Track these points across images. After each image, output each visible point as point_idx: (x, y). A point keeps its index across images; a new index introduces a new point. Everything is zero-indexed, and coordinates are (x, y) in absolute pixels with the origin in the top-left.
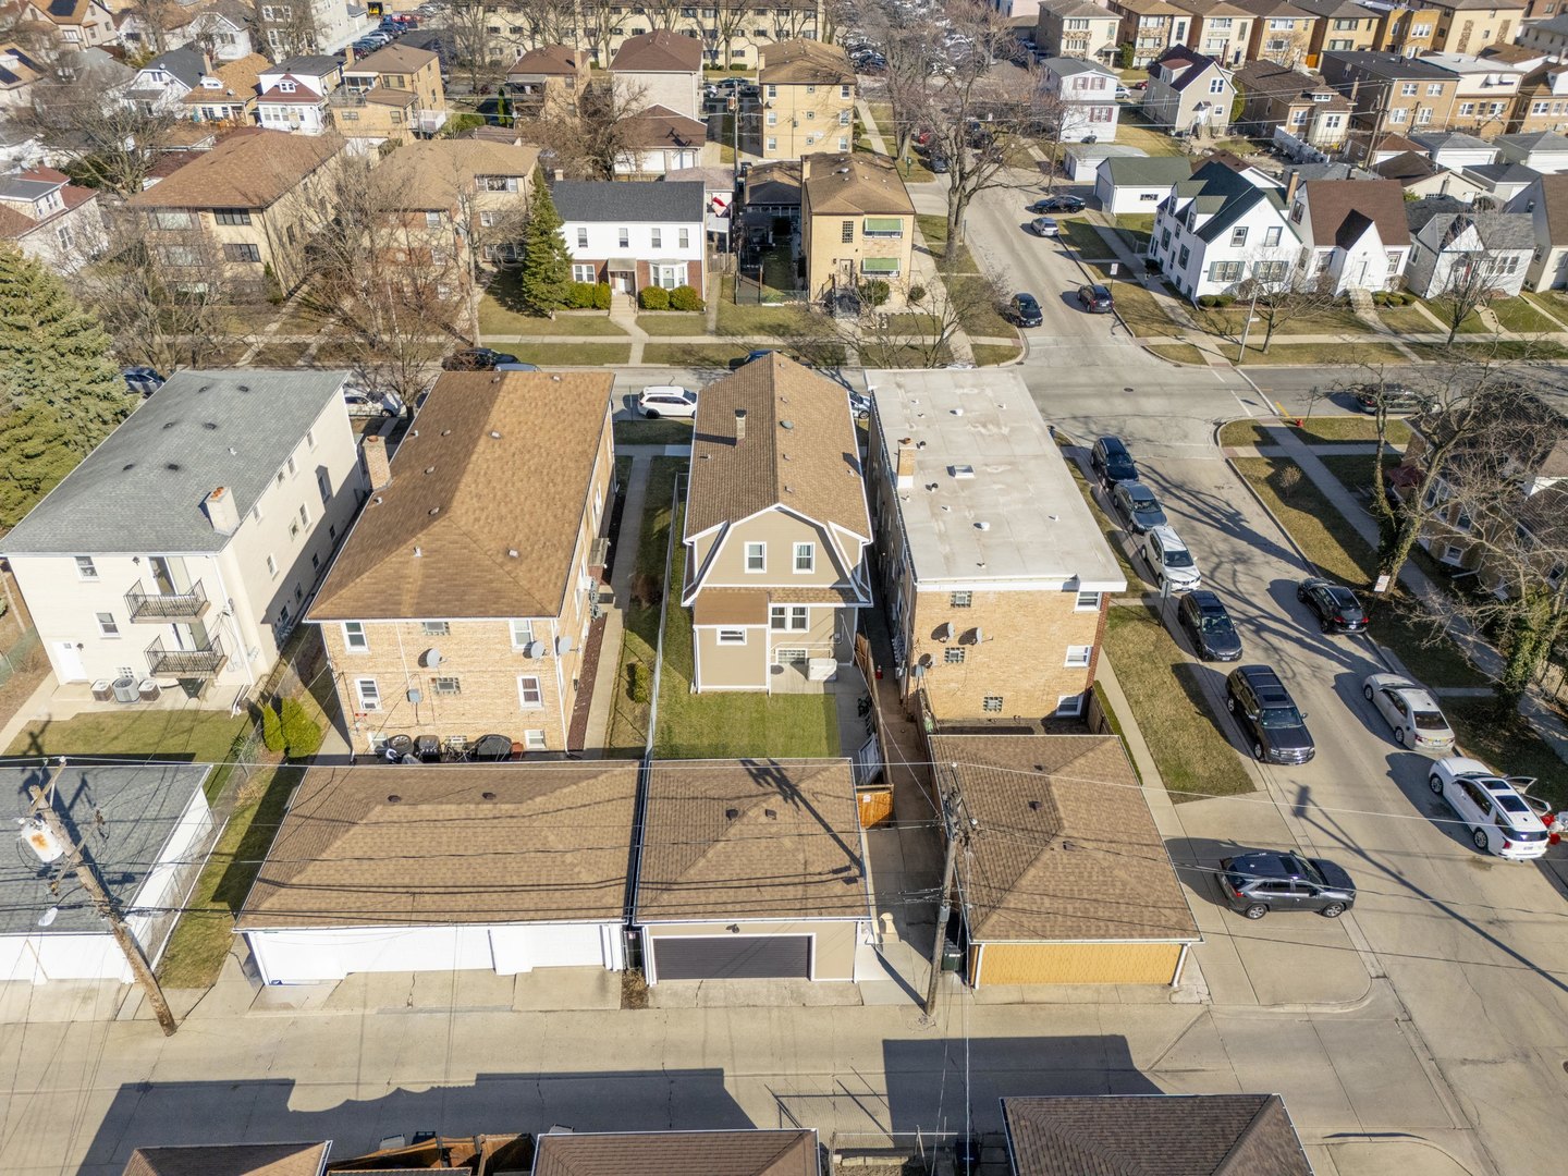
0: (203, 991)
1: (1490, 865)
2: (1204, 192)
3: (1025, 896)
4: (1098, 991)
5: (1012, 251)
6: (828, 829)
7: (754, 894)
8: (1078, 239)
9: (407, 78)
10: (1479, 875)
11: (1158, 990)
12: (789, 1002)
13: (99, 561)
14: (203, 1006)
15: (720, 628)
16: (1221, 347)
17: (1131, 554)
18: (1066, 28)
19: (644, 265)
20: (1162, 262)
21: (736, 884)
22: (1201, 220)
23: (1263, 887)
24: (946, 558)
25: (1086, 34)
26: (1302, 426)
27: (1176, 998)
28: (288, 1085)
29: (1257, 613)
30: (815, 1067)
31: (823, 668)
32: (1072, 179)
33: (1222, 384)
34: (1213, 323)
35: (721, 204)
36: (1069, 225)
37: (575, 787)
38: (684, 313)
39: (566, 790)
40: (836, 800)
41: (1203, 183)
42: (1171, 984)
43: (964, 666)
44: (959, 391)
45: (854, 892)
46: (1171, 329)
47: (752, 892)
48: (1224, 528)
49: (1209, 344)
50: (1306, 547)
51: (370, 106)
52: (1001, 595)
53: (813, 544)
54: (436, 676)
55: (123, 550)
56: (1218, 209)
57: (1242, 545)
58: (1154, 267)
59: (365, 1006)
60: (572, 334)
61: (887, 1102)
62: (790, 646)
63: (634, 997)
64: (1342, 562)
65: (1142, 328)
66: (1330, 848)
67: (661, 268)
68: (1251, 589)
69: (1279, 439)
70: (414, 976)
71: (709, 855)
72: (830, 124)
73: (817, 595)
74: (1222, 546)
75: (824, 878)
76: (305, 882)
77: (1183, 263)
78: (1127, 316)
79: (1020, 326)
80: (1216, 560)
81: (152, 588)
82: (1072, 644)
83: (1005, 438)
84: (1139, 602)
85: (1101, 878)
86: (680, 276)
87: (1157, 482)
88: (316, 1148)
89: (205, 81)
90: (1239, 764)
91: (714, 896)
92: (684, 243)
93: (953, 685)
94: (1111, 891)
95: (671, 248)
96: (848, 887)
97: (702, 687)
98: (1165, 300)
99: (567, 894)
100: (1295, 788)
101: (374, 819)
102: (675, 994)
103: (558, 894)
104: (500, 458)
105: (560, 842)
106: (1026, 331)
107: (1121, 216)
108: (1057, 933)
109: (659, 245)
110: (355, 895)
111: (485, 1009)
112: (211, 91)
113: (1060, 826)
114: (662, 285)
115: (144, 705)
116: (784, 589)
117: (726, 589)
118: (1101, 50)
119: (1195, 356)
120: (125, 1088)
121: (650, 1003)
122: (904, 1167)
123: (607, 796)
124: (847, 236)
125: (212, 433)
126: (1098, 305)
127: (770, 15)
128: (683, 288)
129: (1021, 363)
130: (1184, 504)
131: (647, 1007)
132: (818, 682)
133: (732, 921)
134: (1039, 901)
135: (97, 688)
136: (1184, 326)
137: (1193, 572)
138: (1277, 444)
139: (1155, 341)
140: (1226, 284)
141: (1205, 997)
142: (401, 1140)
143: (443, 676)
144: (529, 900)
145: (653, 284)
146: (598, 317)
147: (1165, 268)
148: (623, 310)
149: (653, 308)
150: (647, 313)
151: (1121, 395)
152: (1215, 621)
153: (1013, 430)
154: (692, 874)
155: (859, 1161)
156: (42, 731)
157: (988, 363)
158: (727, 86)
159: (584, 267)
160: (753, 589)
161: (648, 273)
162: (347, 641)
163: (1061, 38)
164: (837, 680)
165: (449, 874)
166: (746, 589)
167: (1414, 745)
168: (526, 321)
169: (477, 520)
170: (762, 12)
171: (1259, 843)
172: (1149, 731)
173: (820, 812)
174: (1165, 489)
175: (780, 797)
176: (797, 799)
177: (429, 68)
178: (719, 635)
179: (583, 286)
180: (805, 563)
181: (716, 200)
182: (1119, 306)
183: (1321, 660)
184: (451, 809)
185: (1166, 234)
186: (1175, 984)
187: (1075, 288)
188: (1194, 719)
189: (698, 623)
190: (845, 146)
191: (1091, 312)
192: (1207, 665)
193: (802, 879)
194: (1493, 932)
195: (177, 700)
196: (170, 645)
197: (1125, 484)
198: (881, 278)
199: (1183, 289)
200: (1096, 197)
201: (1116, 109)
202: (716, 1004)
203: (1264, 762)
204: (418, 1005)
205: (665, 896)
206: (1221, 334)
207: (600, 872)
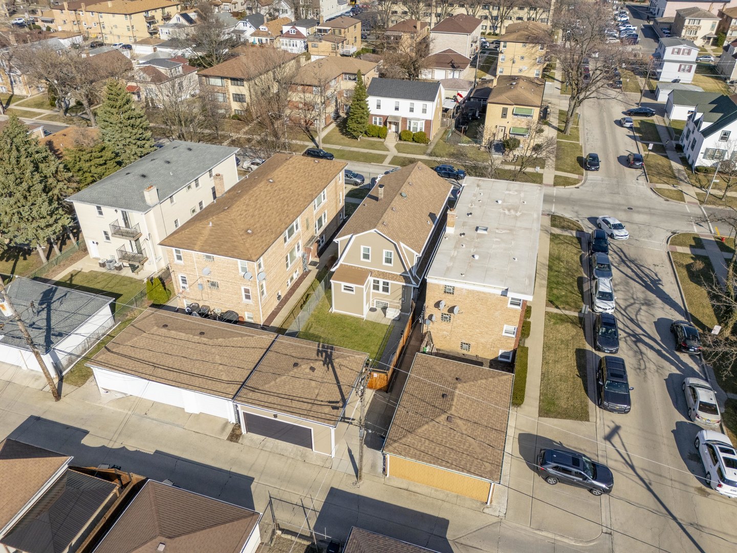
0: (77, 387)
1: (709, 494)
2: (713, 111)
3: (417, 437)
4: (447, 495)
5: (603, 133)
6: (338, 382)
7: (289, 403)
8: (643, 130)
9: (343, 30)
10: (699, 498)
11: (479, 504)
12: (299, 458)
13: (104, 209)
14: (73, 393)
15: (343, 284)
16: (697, 194)
17: (585, 289)
18: (686, 23)
19: (405, 120)
20: (684, 146)
21: (283, 396)
22: (705, 125)
23: (556, 468)
24: (448, 269)
25: (698, 27)
26: (724, 241)
27: (486, 511)
28: (86, 432)
29: (641, 332)
30: (294, 490)
31: (393, 313)
32: (656, 99)
33: (688, 213)
34: (700, 181)
35: (461, 96)
36: (642, 122)
37: (240, 338)
38: (418, 144)
39: (235, 339)
40: (350, 371)
41: (714, 106)
42: (487, 503)
43: (450, 324)
44: (508, 192)
45: (334, 414)
46: (672, 181)
47: (288, 402)
48: (647, 287)
49: (691, 192)
50: (691, 304)
51: (324, 42)
52: (469, 292)
53: (392, 252)
54: (209, 280)
55: (111, 206)
56: (716, 120)
57: (652, 296)
58: (680, 148)
59: (129, 410)
60: (364, 148)
61: (317, 516)
62: (381, 299)
63: (235, 436)
64: (708, 316)
65: (655, 179)
66: (616, 461)
67: (412, 122)
68: (644, 319)
69: (707, 246)
70: (154, 403)
71: (277, 381)
72: (532, 63)
73: (393, 277)
74: (640, 295)
75: (323, 403)
76: (117, 352)
77: (693, 147)
78: (650, 172)
79: (586, 170)
80: (632, 301)
81: (122, 224)
82: (506, 324)
83: (516, 218)
84: (576, 314)
85: (460, 439)
86: (420, 126)
87: (620, 257)
88: (65, 458)
89: (261, 27)
90: (587, 406)
91: (271, 399)
92: (424, 111)
93: (445, 333)
94: (462, 446)
95: (418, 114)
96: (333, 411)
97: (334, 310)
98: (676, 166)
99: (214, 382)
100: (612, 425)
101: (152, 332)
102: (252, 440)
103: (210, 382)
104: (268, 191)
105: (220, 360)
106: (589, 172)
107: (675, 121)
108: (425, 459)
109: (413, 111)
110: (133, 361)
111: (173, 424)
112: (263, 31)
113: (450, 408)
114: (411, 130)
115: (115, 272)
116: (378, 271)
117: (352, 266)
118: (705, 36)
119: (680, 196)
120: (32, 417)
121: (239, 441)
122: (308, 546)
123: (253, 346)
124: (504, 115)
125: (167, 165)
126: (634, 164)
127: (526, 10)
128: (421, 132)
129: (578, 188)
130: (630, 270)
131: (237, 442)
132: (389, 319)
133: (275, 412)
134: (423, 441)
135: (101, 262)
136: (681, 180)
137: (611, 305)
138: (704, 249)
139: (659, 186)
140: (715, 161)
141: (502, 515)
142: (108, 466)
143: (212, 280)
144: (197, 381)
145: (408, 129)
146: (379, 142)
147: (685, 150)
148: (391, 141)
149: (405, 140)
150: (402, 142)
151: (625, 210)
152: (610, 331)
153: (523, 214)
154: (266, 387)
155: (289, 537)
156: (76, 275)
157: (560, 185)
158: (496, 43)
159: (378, 118)
160: (364, 269)
161: (406, 124)
162: (176, 257)
163: (682, 29)
164: (399, 320)
165: (172, 362)
166: (361, 268)
167: (695, 419)
168: (347, 140)
169: (241, 215)
170: (521, 8)
171: (575, 448)
172: (546, 378)
173: (338, 374)
174: (623, 261)
175: (322, 363)
176: (330, 365)
177: (355, 27)
178: (343, 287)
179: (375, 127)
180: (389, 261)
181: (458, 94)
182: (648, 166)
183: (666, 364)
184: (183, 335)
185: (689, 131)
186: (488, 504)
187: (627, 154)
188: (574, 378)
189: (333, 280)
190: (538, 75)
191: (630, 167)
192: (597, 353)
193: (312, 401)
194: (690, 530)
195: (127, 272)
196: (128, 249)
197: (598, 255)
198: (517, 137)
199: (690, 162)
200: (664, 110)
201: (694, 66)
202: (267, 450)
203: (601, 408)
204: (149, 415)
205: (251, 394)
206: (701, 187)
207: (232, 377)
